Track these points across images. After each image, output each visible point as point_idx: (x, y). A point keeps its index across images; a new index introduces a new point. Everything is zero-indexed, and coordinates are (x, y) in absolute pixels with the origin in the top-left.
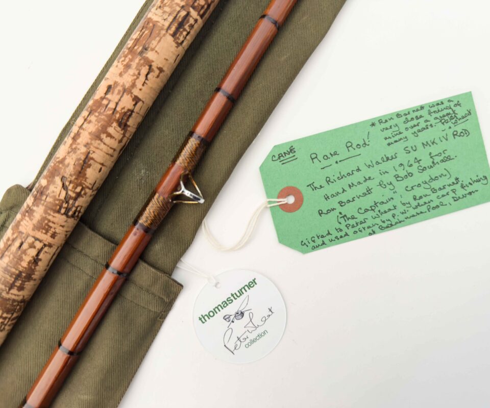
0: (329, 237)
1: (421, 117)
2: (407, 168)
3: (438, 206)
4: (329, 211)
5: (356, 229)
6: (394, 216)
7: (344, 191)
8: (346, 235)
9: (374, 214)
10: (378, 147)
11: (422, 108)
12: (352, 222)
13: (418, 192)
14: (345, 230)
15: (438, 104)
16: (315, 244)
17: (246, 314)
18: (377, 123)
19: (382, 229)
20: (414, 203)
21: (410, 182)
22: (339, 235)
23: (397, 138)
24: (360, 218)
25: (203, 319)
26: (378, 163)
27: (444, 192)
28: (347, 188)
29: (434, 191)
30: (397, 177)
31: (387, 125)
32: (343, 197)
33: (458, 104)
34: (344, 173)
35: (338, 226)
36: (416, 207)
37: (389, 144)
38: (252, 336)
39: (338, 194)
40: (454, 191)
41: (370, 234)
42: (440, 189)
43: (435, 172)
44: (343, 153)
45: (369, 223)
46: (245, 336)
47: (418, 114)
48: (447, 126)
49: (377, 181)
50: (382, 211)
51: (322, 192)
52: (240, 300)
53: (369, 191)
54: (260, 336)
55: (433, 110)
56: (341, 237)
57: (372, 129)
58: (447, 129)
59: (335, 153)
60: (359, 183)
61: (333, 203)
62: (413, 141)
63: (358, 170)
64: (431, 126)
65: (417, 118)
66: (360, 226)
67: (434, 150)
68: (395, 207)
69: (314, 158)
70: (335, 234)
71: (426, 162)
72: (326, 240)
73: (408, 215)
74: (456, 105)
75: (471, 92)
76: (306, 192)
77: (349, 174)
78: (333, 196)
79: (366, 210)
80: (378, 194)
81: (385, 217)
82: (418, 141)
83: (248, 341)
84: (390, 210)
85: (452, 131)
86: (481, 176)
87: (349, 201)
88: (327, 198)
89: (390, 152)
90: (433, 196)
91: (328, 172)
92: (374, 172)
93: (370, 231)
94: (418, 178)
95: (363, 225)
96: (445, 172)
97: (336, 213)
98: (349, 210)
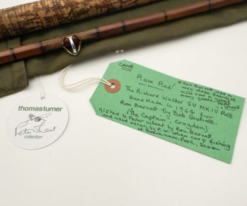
0: (117, 116)
1: (208, 93)
2: (183, 111)
3: (188, 142)
4: (127, 104)
5: (134, 122)
6: (159, 129)
7: (142, 100)
8: (126, 121)
9: (149, 121)
10: (175, 93)
11: (211, 89)
12: (134, 117)
13: (181, 127)
14: (128, 118)
15: (221, 93)
16: (106, 114)
17: (41, 121)
18: (182, 83)
19: (147, 131)
20: (175, 131)
21: (181, 119)
22: (122, 118)
23: (188, 95)
24: (140, 118)
25: (20, 108)
26: (169, 100)
27: (197, 137)
28: (145, 101)
29: (191, 132)
30: (175, 112)
31: (187, 87)
32: (140, 104)
33: (234, 100)
34: (149, 92)
35: (125, 114)
36: (175, 133)
37: (181, 95)
38: (33, 134)
39: (138, 99)
40: (204, 141)
41: (139, 129)
42: (196, 134)
43: (198, 123)
44: (155, 84)
45: (143, 123)
46: (29, 131)
47: (207, 91)
48: (220, 106)
49: (162, 107)
50: (155, 122)
51: (131, 94)
52: (45, 112)
53: (155, 109)
54: (37, 137)
55: (216, 94)
56: (123, 120)
57: (178, 84)
58: (221, 108)
59: (151, 82)
60: (153, 102)
61: (133, 102)
62: (196, 101)
63: (157, 96)
64: (211, 101)
65: (205, 92)
66: (137, 122)
67: (205, 113)
68: (163, 125)
69: (139, 76)
70: (121, 116)
71: (197, 115)
72: (114, 116)
73: (167, 134)
74: (232, 99)
75: (245, 98)
76: (123, 88)
77: (151, 95)
78: (135, 99)
79: (146, 117)
80: (158, 114)
81: (153, 126)
82: (199, 103)
83: (29, 135)
84: (159, 125)
85: (222, 110)
86: (226, 143)
87: (141, 107)
88: (131, 98)
89: (179, 99)
90: (189, 135)
91: (142, 88)
92: (165, 103)
93: (140, 128)
94: (186, 120)
95: (139, 123)
96: (204, 127)
97: (130, 107)
98: (137, 111)
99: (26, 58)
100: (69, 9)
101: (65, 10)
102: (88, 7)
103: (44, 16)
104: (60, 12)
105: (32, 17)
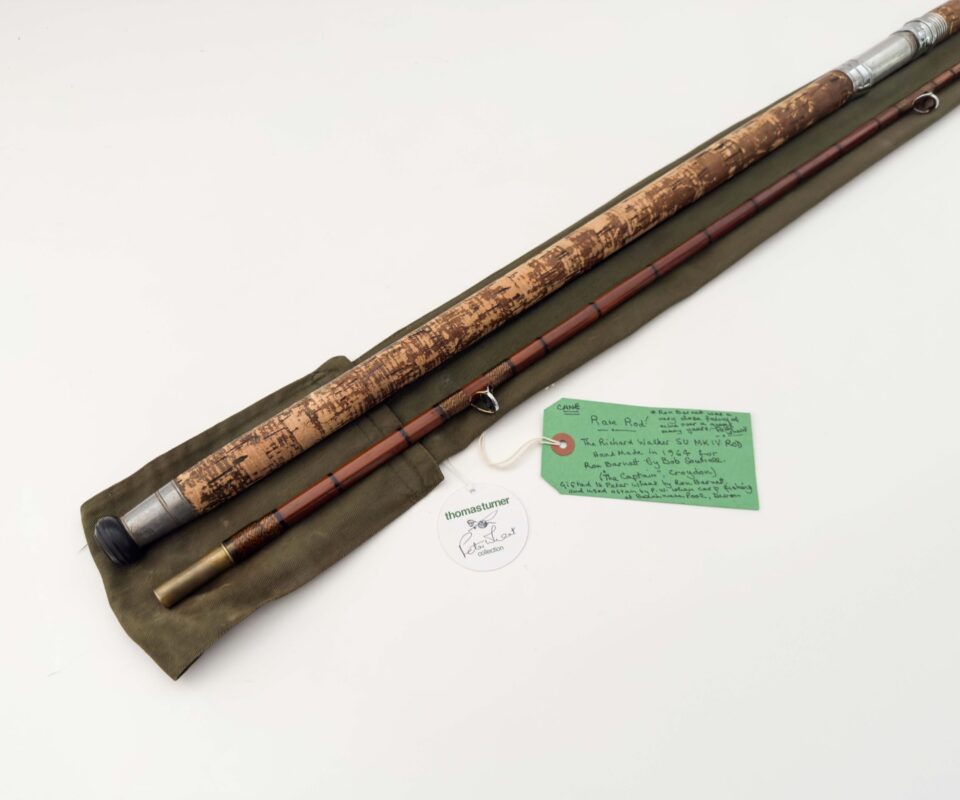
0: (589, 488)
1: (698, 419)
2: (675, 455)
3: (697, 496)
4: (594, 467)
5: (615, 489)
6: (653, 490)
7: (613, 454)
8: (604, 491)
9: (635, 483)
10: (654, 431)
11: (701, 412)
12: (613, 482)
13: (681, 478)
14: (604, 486)
15: (716, 414)
16: (574, 489)
17: (489, 526)
18: (657, 412)
19: (639, 497)
20: (675, 486)
21: (675, 468)
22: (598, 489)
23: (672, 429)
24: (621, 481)
25: (448, 516)
26: (649, 443)
27: (706, 486)
28: (616, 453)
29: (697, 482)
30: (664, 459)
31: (666, 416)
32: (611, 460)
33: (736, 419)
34: (618, 440)
35: (599, 481)
36: (676, 490)
37: (663, 432)
38: (488, 547)
39: (607, 455)
40: (717, 489)
41: (626, 498)
42: (703, 483)
43: (701, 467)
44: (621, 425)
45: (628, 488)
46: (481, 545)
47: (696, 416)
48: (721, 434)
49: (644, 457)
50: (643, 482)
51: (593, 449)
52: (488, 512)
53: (635, 463)
54: (495, 549)
55: (710, 417)
56: (598, 491)
57: (652, 415)
58: (723, 436)
59: (614, 423)
60: (628, 453)
61: (601, 461)
62: (685, 435)
63: (631, 442)
64: (706, 429)
65: (694, 419)
66: (619, 488)
67: (705, 449)
68: (656, 484)
69: (594, 419)
70: (594, 486)
71: (695, 456)
72: (585, 489)
73: (667, 493)
74: (733, 420)
75: (749, 413)
76: (579, 444)
77: (621, 443)
78: (602, 455)
79: (629, 477)
80: (642, 468)
81: (644, 488)
82: (691, 437)
83: (482, 549)
84: (650, 484)
85: (725, 439)
86: (746, 485)
87: (615, 465)
88: (596, 455)
89: (663, 437)
90: (695, 487)
91: (604, 435)
92: (644, 449)
93: (628, 495)
94: (683, 466)
95: (623, 488)
96: (711, 471)
97: (601, 470)
98: (613, 472)
99: (422, 438)
100: (457, 340)
101: (451, 344)
102: (481, 328)
103: (423, 363)
104: (444, 350)
105: (408, 370)
